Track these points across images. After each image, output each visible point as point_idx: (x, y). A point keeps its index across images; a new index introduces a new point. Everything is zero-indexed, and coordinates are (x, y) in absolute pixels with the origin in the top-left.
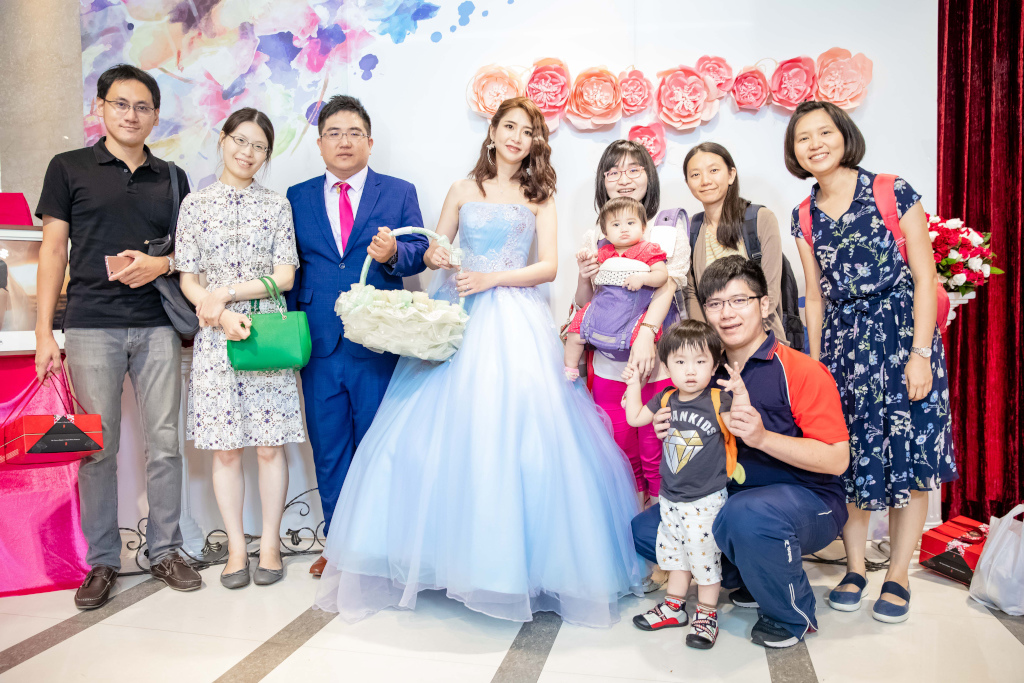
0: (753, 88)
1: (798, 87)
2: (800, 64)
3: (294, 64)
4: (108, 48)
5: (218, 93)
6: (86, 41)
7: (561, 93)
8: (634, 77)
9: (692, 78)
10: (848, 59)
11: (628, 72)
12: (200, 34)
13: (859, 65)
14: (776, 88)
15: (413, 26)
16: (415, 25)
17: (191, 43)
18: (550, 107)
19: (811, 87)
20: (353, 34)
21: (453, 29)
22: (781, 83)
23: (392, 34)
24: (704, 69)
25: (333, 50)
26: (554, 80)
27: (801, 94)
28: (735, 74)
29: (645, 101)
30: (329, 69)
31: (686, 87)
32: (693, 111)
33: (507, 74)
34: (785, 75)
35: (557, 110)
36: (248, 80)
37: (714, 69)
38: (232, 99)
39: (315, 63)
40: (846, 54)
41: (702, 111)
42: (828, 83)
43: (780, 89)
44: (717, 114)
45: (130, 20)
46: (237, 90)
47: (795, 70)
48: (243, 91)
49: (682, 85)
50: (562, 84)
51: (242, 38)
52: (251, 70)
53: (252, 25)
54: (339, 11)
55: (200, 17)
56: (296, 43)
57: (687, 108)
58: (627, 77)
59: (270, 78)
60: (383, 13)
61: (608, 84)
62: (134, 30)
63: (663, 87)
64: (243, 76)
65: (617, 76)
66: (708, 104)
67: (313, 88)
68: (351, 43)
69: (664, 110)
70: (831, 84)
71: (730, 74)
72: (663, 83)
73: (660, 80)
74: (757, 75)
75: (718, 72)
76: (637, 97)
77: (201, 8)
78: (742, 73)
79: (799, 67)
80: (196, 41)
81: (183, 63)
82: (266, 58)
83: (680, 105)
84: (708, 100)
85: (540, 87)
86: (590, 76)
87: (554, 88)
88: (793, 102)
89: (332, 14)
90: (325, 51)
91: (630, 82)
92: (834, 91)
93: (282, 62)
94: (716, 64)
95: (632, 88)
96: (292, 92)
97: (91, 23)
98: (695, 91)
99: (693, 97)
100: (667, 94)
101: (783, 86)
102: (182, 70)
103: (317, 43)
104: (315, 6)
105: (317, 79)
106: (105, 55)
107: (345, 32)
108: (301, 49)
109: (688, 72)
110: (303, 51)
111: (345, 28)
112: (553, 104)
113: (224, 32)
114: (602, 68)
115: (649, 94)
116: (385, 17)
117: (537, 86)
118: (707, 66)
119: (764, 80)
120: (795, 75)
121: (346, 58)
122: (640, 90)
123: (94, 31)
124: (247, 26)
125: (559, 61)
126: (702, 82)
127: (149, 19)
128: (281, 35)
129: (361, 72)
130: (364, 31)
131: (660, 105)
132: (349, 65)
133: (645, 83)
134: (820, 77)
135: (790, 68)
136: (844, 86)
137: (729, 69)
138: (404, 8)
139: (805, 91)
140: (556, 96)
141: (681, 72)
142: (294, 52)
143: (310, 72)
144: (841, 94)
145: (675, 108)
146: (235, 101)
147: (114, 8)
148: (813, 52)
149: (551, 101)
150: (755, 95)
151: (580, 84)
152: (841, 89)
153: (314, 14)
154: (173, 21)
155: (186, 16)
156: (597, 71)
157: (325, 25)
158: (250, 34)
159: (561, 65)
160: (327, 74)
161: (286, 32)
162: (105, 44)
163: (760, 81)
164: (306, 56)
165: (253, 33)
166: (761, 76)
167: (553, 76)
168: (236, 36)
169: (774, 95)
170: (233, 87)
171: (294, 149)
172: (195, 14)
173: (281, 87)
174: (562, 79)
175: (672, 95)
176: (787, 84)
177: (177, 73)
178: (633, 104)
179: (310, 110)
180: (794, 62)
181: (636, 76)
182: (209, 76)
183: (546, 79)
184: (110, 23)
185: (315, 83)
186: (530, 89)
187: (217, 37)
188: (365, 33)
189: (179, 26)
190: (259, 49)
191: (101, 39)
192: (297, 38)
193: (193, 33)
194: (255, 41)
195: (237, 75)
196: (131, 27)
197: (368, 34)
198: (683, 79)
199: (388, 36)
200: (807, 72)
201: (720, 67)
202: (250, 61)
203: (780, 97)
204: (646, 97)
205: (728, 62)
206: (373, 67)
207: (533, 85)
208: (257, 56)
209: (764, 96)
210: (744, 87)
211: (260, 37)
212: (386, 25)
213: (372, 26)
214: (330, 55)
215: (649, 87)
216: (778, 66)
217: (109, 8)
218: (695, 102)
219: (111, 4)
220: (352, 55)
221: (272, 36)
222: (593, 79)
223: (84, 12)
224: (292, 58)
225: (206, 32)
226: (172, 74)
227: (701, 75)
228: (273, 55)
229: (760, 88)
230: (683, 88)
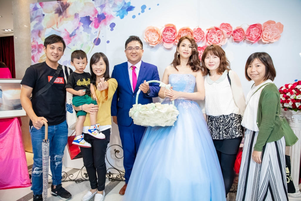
0: (240, 34)
1: (256, 34)
2: (257, 26)
3: (90, 26)
4: (37, 22)
5: (68, 35)
6: (32, 20)
7: (174, 35)
8: (198, 30)
9: (218, 31)
10: (274, 24)
11: (196, 28)
12: (63, 17)
13: (278, 26)
14: (248, 34)
15: (126, 13)
16: (127, 13)
17: (61, 20)
18: (170, 40)
19: (260, 34)
20: (108, 16)
21: (139, 14)
22: (250, 33)
23: (120, 16)
24: (223, 27)
25: (102, 21)
26: (172, 31)
27: (256, 37)
28: (234, 29)
29: (202, 38)
30: (101, 27)
31: (216, 34)
32: (218, 42)
33: (156, 29)
34: (251, 30)
35: (172, 41)
36: (77, 31)
37: (226, 27)
38: (72, 37)
39: (96, 25)
40: (274, 22)
41: (221, 42)
42: (266, 33)
43: (249, 34)
44: (227, 43)
45: (43, 13)
46: (74, 34)
47: (255, 28)
48: (75, 34)
49: (215, 33)
50: (174, 32)
51: (75, 18)
52: (78, 28)
53: (78, 14)
54: (104, 9)
55: (63, 12)
56: (91, 19)
57: (216, 41)
58: (196, 30)
59: (83, 30)
60: (117, 9)
61: (190, 32)
62: (45, 16)
63: (208, 34)
64: (75, 30)
65: (192, 30)
66: (224, 39)
67: (96, 34)
68: (107, 19)
69: (208, 41)
70: (268, 33)
71: (232, 29)
72: (208, 32)
73: (207, 31)
74: (241, 30)
75: (228, 29)
76: (199, 37)
77: (64, 9)
78: (236, 29)
79: (256, 27)
80: (62, 19)
81: (58, 26)
82: (82, 24)
83: (214, 40)
84: (223, 38)
85: (167, 33)
86: (183, 30)
87: (171, 34)
88: (253, 39)
89: (102, 10)
90: (99, 22)
91: (197, 32)
92: (268, 35)
93: (87, 25)
94: (227, 26)
95: (197, 34)
96: (90, 35)
97: (33, 14)
98: (219, 35)
99: (218, 37)
100: (210, 36)
101: (250, 34)
102: (58, 28)
103: (97, 19)
104: (97, 7)
105: (97, 31)
106: (37, 24)
107: (105, 15)
108: (92, 21)
109: (217, 29)
110: (93, 22)
111: (106, 14)
112: (171, 39)
113: (70, 16)
114: (187, 27)
115: (203, 36)
116: (118, 10)
117: (166, 33)
118: (224, 26)
119: (244, 32)
120: (255, 30)
121: (105, 24)
122: (201, 34)
123: (34, 17)
124: (77, 14)
125: (173, 25)
126: (222, 32)
127: (49, 13)
128: (87, 17)
129: (110, 28)
130: (111, 15)
131: (207, 40)
132: (106, 26)
133: (202, 32)
134: (264, 30)
135: (253, 27)
136: (272, 34)
137: (231, 27)
138: (124, 7)
139: (258, 35)
140: (172, 36)
141: (215, 29)
142: (90, 22)
143: (95, 28)
144: (271, 36)
145: (212, 41)
146: (73, 38)
147: (39, 9)
148: (261, 21)
149: (170, 38)
150: (240, 36)
151: (180, 32)
152: (271, 35)
153: (96, 10)
154: (56, 13)
155: (59, 11)
156: (186, 28)
157: (100, 13)
158: (77, 17)
159: (174, 26)
160: (100, 29)
161: (88, 16)
162: (37, 20)
163: (242, 32)
164: (94, 23)
165: (78, 16)
166: (243, 30)
167: (171, 30)
168: (73, 18)
169: (247, 37)
170: (72, 33)
171: (90, 53)
172: (62, 11)
173: (86, 33)
174: (174, 31)
175: (211, 36)
176: (252, 33)
177: (57, 29)
178: (198, 39)
179: (95, 40)
180: (255, 25)
181: (199, 30)
182: (66, 30)
183: (169, 31)
184: (38, 14)
185: (96, 32)
186: (163, 34)
187: (68, 18)
188: (111, 16)
189: (57, 14)
190: (80, 21)
191: (36, 19)
192: (91, 18)
193: (61, 17)
194: (79, 19)
195: (74, 30)
196: (44, 15)
197: (112, 16)
198: (215, 31)
199: (119, 16)
200: (259, 29)
201: (228, 27)
202: (78, 25)
203: (249, 37)
204: (202, 37)
205: (231, 25)
206: (114, 27)
207: (164, 33)
208: (79, 23)
209: (243, 37)
210: (236, 34)
211: (80, 18)
212: (118, 13)
213: (114, 14)
214: (101, 23)
215: (204, 33)
216: (249, 27)
217: (38, 10)
218: (219, 39)
219: (38, 9)
220: (108, 23)
221: (84, 17)
222: (184, 31)
223: (31, 11)
224: (90, 24)
225: (65, 16)
226: (55, 30)
227: (221, 29)
228: (84, 23)
229: (242, 34)
230: (215, 34)
